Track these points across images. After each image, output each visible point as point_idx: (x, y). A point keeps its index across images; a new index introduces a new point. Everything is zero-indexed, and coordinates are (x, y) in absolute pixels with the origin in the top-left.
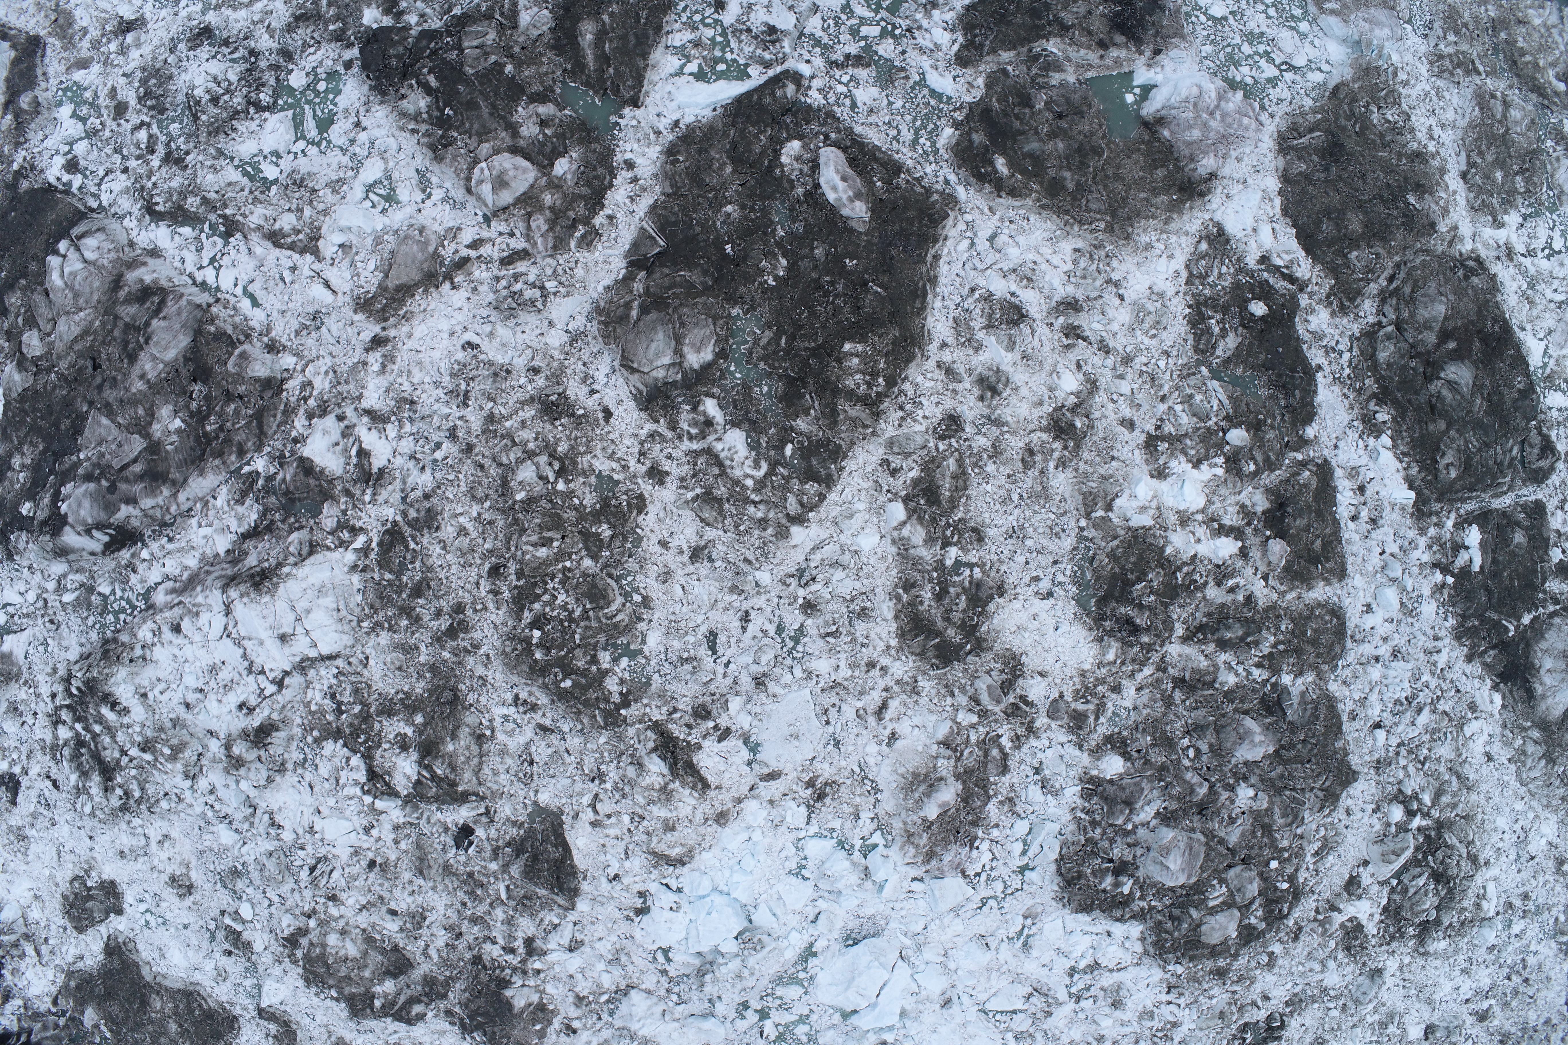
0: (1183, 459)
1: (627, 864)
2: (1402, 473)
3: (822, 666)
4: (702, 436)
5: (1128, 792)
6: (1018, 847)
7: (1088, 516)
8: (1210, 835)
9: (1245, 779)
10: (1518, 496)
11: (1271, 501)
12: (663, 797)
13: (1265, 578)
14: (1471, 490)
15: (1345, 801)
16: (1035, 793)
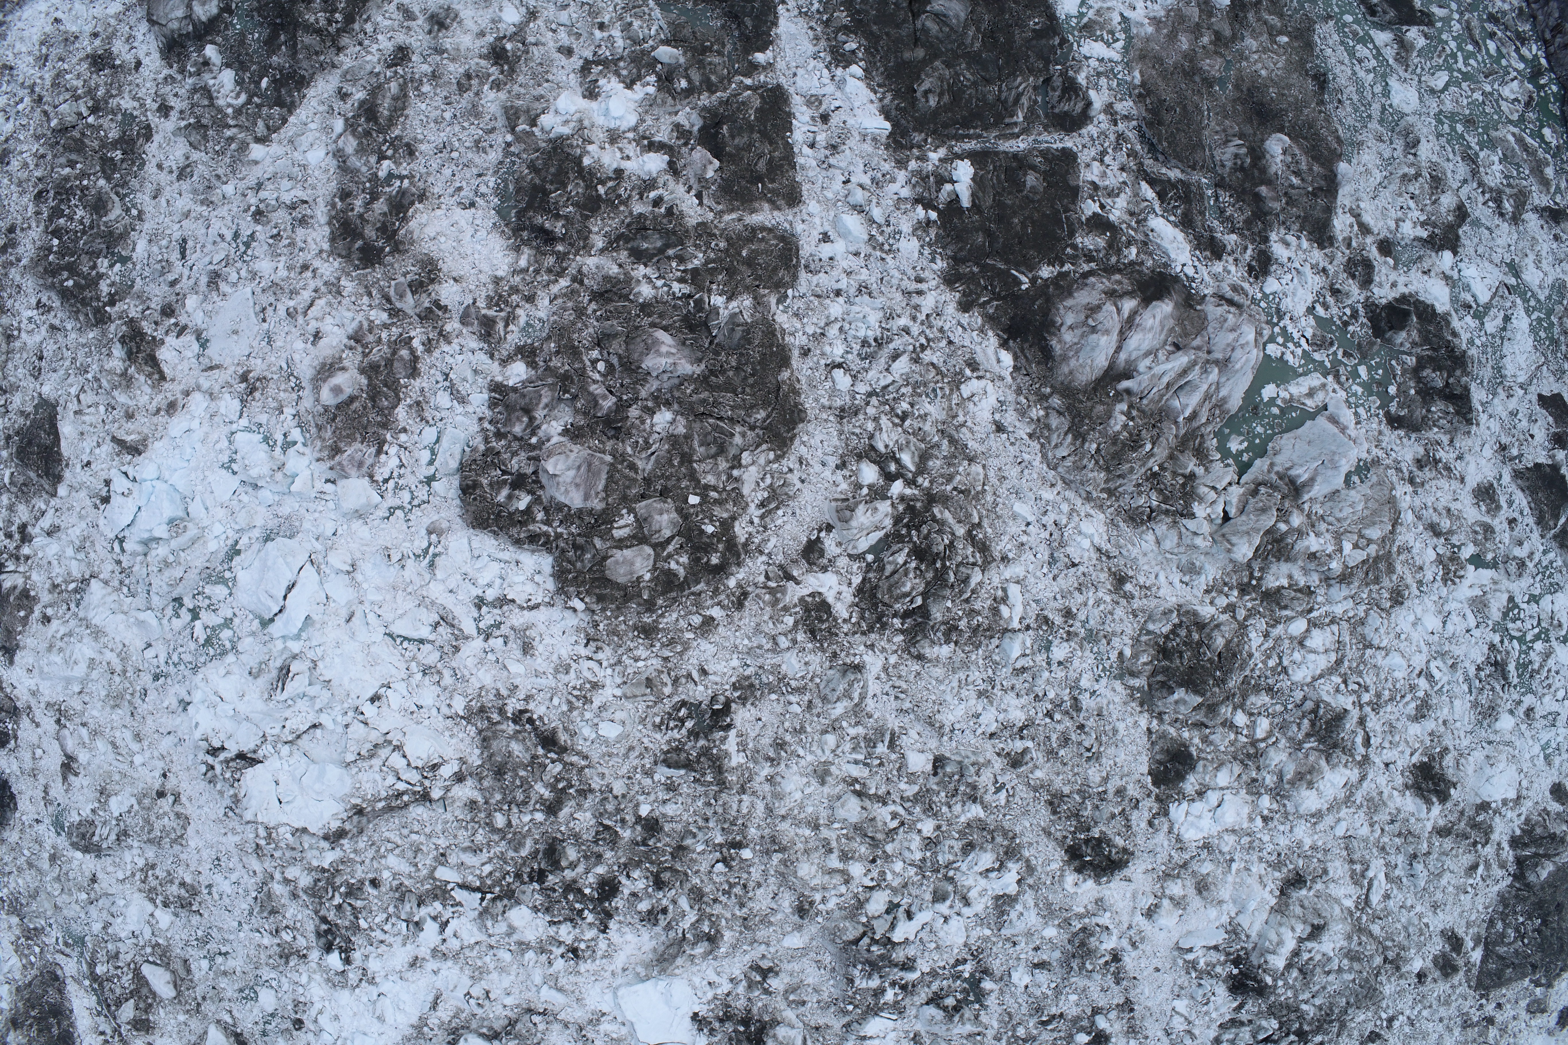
0: (614, 80)
1: (97, 451)
2: (877, 104)
3: (264, 266)
4: (198, 74)
5: (527, 400)
6: (426, 455)
7: (513, 130)
8: (620, 457)
9: (668, 404)
10: (1040, 142)
11: (704, 118)
12: (124, 383)
13: (699, 196)
14: (966, 125)
15: (799, 449)
16: (443, 399)
